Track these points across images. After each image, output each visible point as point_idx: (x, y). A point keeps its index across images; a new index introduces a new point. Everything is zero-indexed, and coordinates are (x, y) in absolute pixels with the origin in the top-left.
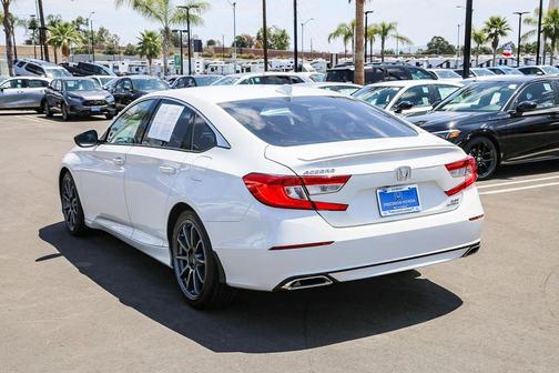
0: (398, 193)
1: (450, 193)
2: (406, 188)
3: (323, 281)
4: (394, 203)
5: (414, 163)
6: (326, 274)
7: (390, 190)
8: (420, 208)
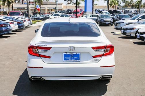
0: (72, 55)
1: (94, 57)
2: (75, 54)
3: (40, 79)
4: (69, 58)
5: (76, 46)
6: (41, 77)
7: (68, 54)
8: (79, 60)
